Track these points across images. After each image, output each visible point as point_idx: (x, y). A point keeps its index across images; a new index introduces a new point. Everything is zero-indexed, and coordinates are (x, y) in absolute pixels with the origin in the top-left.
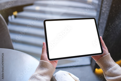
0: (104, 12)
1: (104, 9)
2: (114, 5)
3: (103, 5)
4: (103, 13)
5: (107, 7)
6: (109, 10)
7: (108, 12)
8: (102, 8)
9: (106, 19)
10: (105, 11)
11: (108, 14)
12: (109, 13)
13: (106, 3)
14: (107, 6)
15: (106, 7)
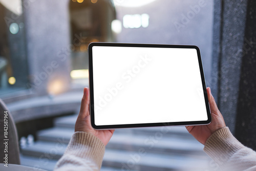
0: (225, 100)
1: (226, 95)
2: (245, 82)
3: (222, 89)
4: (224, 103)
5: (232, 89)
6: (236, 92)
7: (235, 98)
8: (222, 94)
9: (234, 112)
10: (228, 98)
11: (236, 102)
12: (239, 99)
13: (228, 83)
14: (230, 86)
15: (229, 90)
